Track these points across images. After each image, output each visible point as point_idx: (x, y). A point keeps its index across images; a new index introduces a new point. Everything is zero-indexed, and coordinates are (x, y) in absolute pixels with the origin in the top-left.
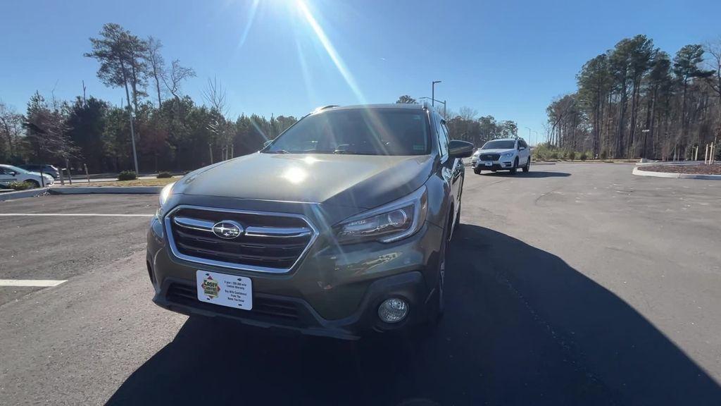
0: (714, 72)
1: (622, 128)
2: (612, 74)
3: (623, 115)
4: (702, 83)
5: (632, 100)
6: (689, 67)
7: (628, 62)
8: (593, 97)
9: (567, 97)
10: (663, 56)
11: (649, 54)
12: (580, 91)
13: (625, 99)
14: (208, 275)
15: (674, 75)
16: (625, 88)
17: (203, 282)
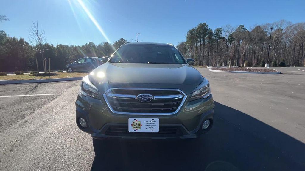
0: (225, 37)
1: (200, 55)
2: (197, 36)
3: (200, 50)
4: (222, 40)
5: (203, 45)
6: (218, 35)
7: (201, 32)
8: (191, 43)
9: (182, 43)
10: (211, 31)
11: (207, 30)
12: (187, 41)
13: (201, 45)
14: (135, 119)
15: (214, 38)
16: (201, 41)
17: (132, 123)
